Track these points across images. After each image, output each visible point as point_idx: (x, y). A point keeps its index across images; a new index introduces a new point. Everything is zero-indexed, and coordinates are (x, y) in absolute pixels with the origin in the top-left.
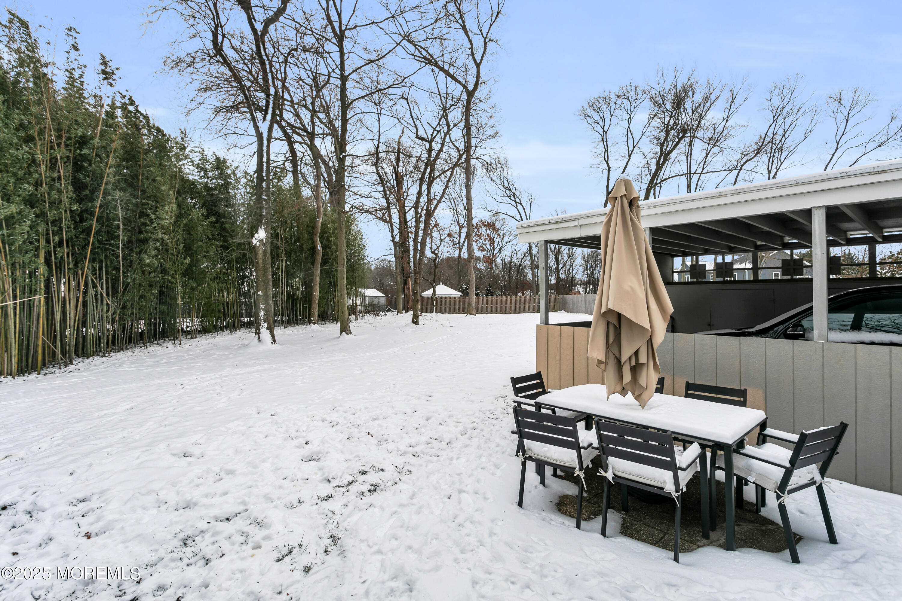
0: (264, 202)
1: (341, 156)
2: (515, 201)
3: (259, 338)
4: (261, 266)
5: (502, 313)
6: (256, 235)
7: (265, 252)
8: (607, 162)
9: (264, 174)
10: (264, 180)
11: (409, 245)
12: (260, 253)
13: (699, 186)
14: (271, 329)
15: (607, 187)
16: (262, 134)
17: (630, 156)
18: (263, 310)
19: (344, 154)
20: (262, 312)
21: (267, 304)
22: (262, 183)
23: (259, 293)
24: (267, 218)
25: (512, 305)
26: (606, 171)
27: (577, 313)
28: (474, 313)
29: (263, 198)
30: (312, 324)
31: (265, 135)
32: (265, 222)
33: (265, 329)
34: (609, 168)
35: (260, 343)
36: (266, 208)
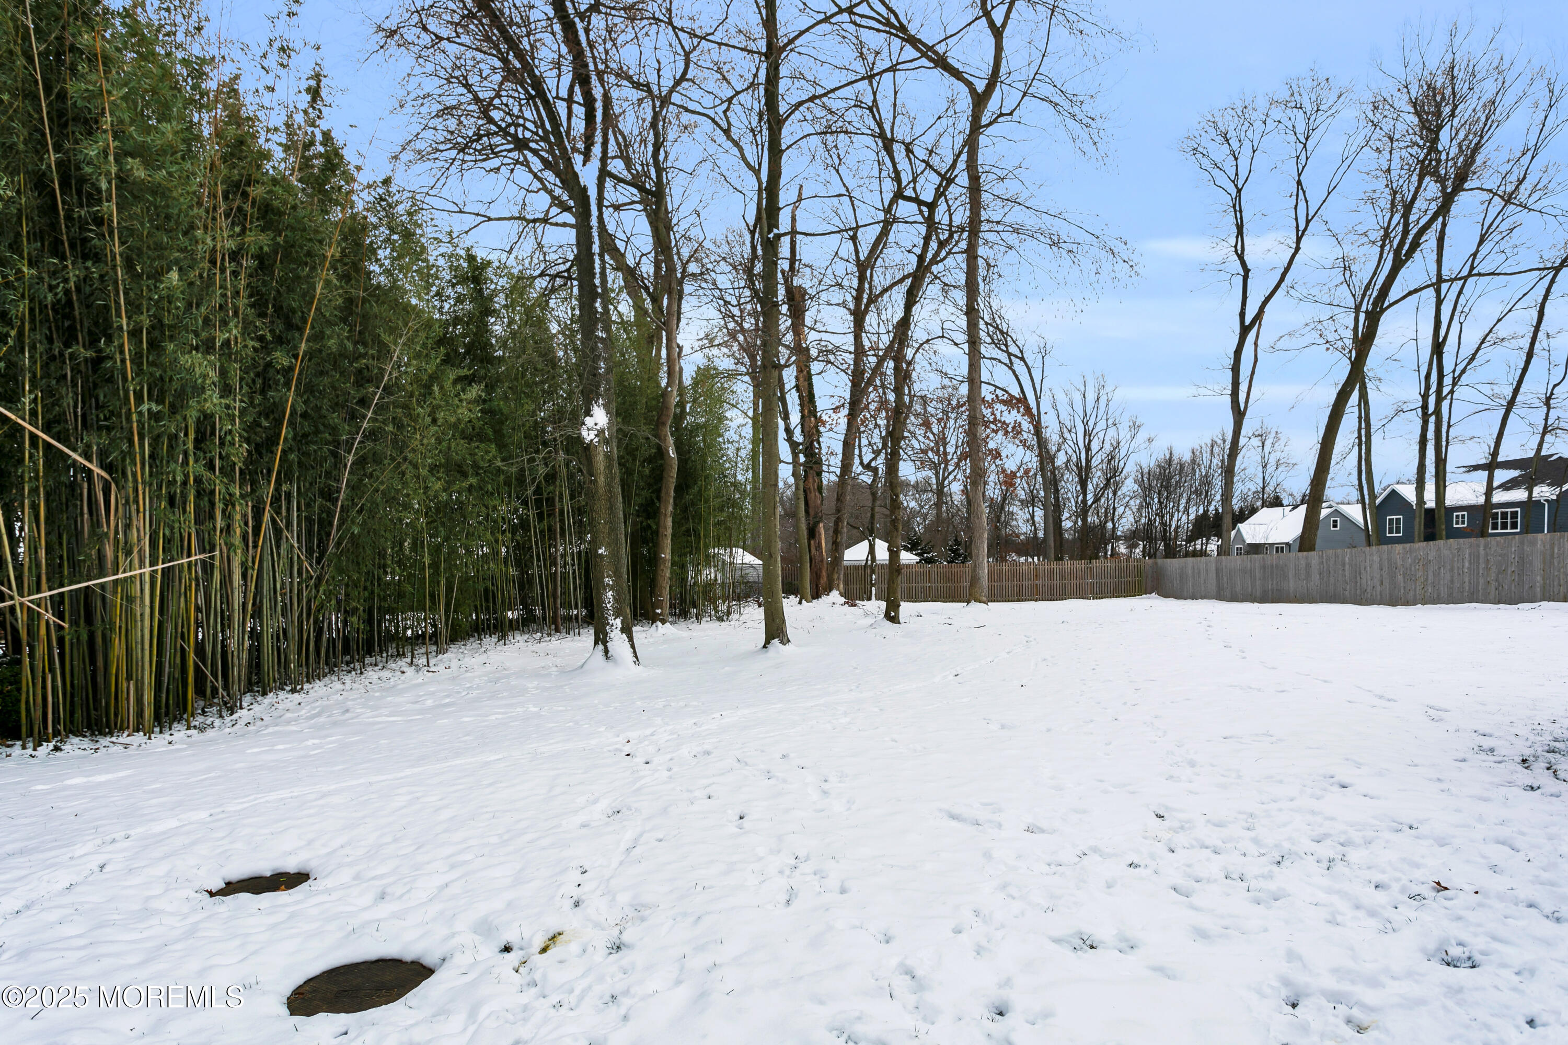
0: (600, 345)
1: (771, 236)
2: (1007, 352)
3: (606, 651)
4: (601, 491)
5: (1018, 601)
6: (589, 421)
7: (608, 456)
8: (1241, 257)
9: (597, 281)
10: (597, 295)
11: (820, 448)
12: (600, 461)
13: (1459, 308)
14: (627, 630)
15: (1242, 315)
16: (585, 189)
17: (1299, 240)
18: (612, 589)
19: (775, 231)
20: (610, 594)
21: (617, 575)
22: (595, 302)
23: (600, 551)
24: (608, 382)
25: (1040, 582)
26: (1240, 279)
27: (1194, 597)
28: (985, 599)
29: (597, 337)
30: (659, 623)
31: (593, 193)
32: (606, 390)
33: (618, 631)
34: (1246, 271)
35: (610, 664)
36: (605, 359)
